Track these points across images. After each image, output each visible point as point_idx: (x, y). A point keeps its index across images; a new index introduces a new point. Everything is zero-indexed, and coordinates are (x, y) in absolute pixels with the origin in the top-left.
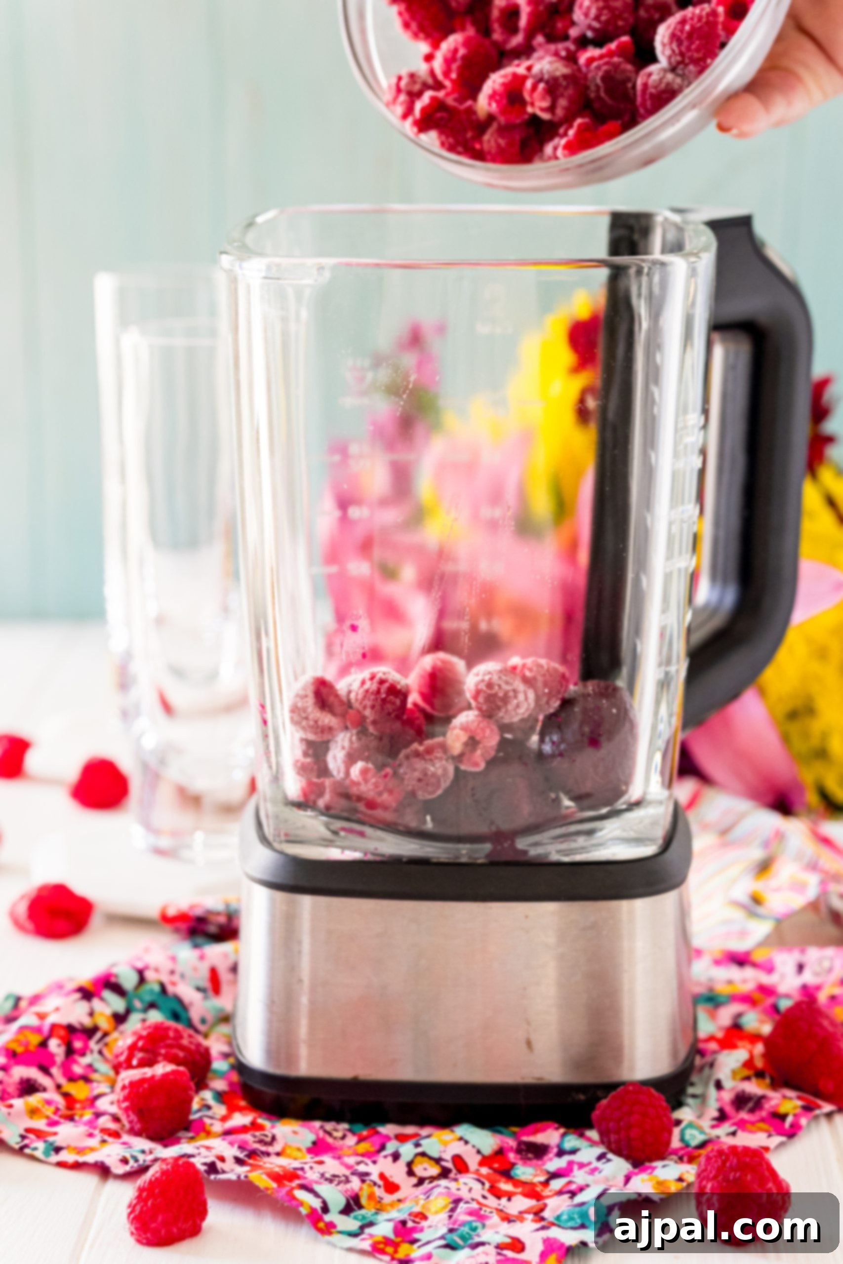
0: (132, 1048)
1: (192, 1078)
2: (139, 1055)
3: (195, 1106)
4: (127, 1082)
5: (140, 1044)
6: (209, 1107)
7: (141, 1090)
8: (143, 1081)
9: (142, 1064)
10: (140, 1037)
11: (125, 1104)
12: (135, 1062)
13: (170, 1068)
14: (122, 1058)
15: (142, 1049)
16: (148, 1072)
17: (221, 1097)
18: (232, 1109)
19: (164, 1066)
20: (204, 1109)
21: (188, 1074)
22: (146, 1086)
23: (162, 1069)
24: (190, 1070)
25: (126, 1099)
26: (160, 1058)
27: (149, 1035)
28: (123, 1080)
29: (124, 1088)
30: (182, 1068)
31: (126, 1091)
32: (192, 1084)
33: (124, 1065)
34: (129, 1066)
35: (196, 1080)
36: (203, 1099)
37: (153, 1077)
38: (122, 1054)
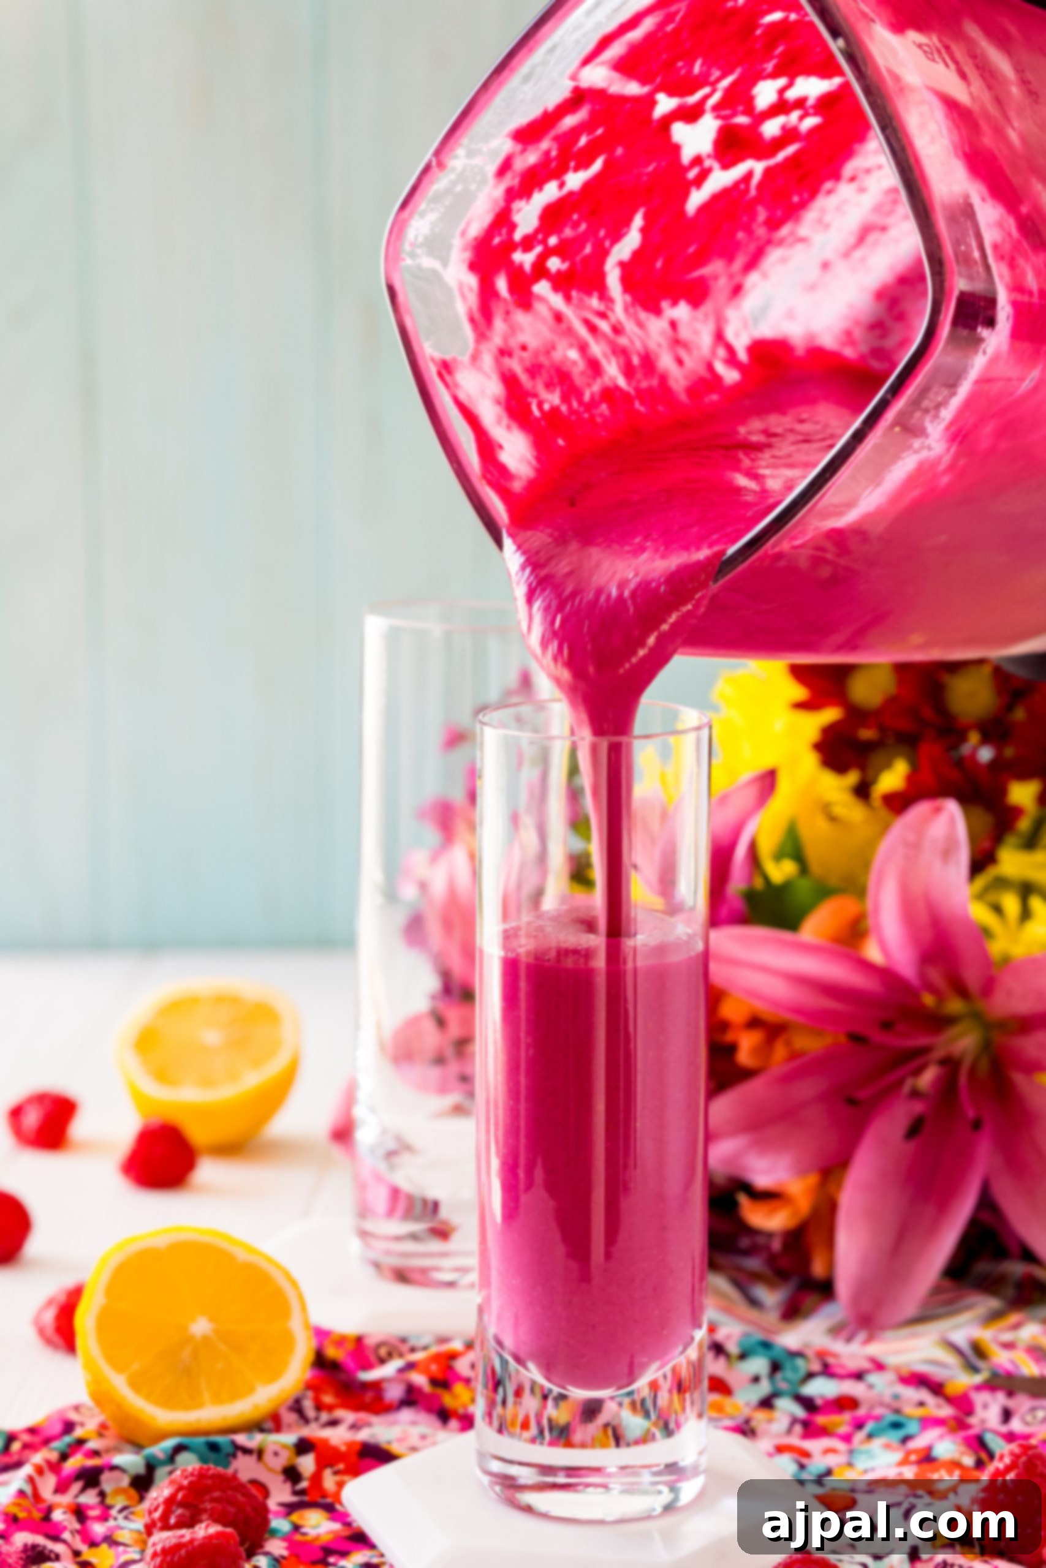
0: (170, 1502)
1: (242, 1543)
2: (179, 1511)
4: (159, 1548)
5: (180, 1496)
7: (176, 1558)
8: (178, 1547)
9: (181, 1524)
10: (180, 1488)
12: (173, 1520)
13: (214, 1529)
14: (157, 1515)
15: (182, 1504)
16: (186, 1534)
17: (278, 1563)
19: (207, 1527)
21: (237, 1538)
22: (183, 1552)
23: (204, 1530)
24: (240, 1533)
26: (204, 1516)
27: (191, 1484)
28: (154, 1545)
29: (155, 1555)
30: (229, 1530)
31: (158, 1560)
32: (242, 1550)
33: (159, 1524)
34: (166, 1527)
35: (247, 1545)
37: (192, 1541)
38: (156, 1509)
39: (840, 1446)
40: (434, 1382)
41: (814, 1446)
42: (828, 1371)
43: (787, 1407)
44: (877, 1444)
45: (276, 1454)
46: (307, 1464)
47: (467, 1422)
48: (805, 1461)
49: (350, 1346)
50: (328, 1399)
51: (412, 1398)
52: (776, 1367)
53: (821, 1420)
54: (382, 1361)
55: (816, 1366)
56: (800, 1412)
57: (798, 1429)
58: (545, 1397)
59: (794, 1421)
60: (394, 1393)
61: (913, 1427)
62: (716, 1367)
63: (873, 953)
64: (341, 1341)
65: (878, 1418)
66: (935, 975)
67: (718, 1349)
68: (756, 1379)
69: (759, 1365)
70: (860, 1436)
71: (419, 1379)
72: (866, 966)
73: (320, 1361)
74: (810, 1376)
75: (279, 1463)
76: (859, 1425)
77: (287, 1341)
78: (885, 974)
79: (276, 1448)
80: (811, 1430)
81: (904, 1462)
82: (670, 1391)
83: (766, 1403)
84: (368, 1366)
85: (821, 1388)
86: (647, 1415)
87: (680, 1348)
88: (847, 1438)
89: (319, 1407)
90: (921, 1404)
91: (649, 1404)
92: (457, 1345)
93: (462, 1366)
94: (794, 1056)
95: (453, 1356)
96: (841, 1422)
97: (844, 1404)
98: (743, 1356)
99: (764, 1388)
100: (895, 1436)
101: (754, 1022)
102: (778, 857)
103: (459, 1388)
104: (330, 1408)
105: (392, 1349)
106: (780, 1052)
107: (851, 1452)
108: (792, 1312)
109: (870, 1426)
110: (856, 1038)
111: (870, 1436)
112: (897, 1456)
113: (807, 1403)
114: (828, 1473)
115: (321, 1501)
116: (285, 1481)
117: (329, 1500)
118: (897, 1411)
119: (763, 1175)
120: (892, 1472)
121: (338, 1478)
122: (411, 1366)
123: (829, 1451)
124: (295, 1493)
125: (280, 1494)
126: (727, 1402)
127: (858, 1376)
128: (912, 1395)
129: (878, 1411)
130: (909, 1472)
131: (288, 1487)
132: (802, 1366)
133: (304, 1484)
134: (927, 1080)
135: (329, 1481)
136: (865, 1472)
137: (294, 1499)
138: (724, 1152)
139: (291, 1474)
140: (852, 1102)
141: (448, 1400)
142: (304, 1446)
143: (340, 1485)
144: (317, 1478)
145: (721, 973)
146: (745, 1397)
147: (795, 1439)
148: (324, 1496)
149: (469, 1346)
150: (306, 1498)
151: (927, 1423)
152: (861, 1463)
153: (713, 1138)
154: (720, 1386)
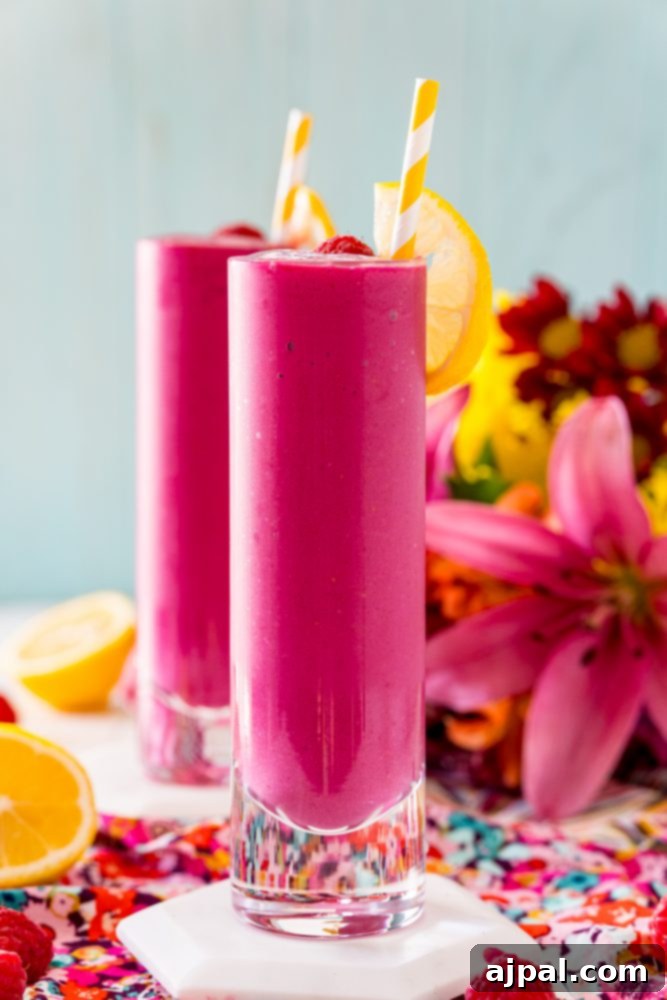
1: (28, 968)
3: (27, 995)
17: (58, 987)
21: (20, 961)
24: (23, 958)
30: (14, 955)
39: (533, 895)
40: (200, 849)
41: (513, 896)
42: (521, 840)
43: (488, 868)
44: (563, 894)
45: (63, 902)
46: (89, 910)
47: (225, 876)
48: (504, 906)
49: (131, 827)
50: (112, 869)
51: (183, 866)
52: (478, 837)
53: (517, 877)
54: (156, 836)
55: (511, 836)
56: (498, 871)
57: (498, 884)
58: (287, 864)
59: (494, 878)
60: (168, 863)
61: (592, 881)
62: (431, 838)
63: (554, 524)
64: (123, 822)
65: (563, 875)
66: (603, 544)
67: (432, 823)
68: (462, 847)
69: (465, 835)
70: (548, 889)
71: (187, 848)
72: (547, 534)
73: (102, 839)
74: (506, 844)
75: (65, 910)
76: (548, 879)
77: (76, 816)
78: (562, 541)
79: (64, 897)
80: (509, 884)
81: (589, 903)
82: (397, 857)
83: (472, 865)
84: (144, 840)
85: (516, 853)
86: (377, 872)
88: (539, 890)
89: (104, 875)
90: (598, 864)
91: (379, 865)
92: (218, 821)
93: (223, 837)
94: (486, 608)
95: (214, 830)
96: (534, 878)
97: (536, 865)
98: (452, 828)
99: (469, 854)
100: (579, 887)
101: (458, 582)
102: (476, 465)
103: (220, 854)
104: (113, 877)
105: (165, 827)
106: (476, 604)
107: (543, 900)
108: (489, 807)
109: (557, 881)
110: (541, 590)
111: (558, 888)
112: (582, 900)
113: (505, 865)
114: (525, 915)
115: (100, 940)
116: (69, 925)
117: (107, 939)
118: (579, 869)
119: (465, 699)
120: (578, 912)
121: (114, 921)
122: (180, 838)
123: (523, 900)
124: (78, 934)
125: (65, 935)
126: (439, 865)
127: (546, 843)
128: (590, 859)
129: (563, 869)
130: (593, 911)
131: (72, 930)
132: (500, 836)
133: (86, 927)
134: (597, 618)
135: (107, 923)
136: (555, 914)
137: (77, 939)
138: (436, 685)
139: (75, 919)
140: (537, 637)
141: (211, 863)
142: (85, 896)
143: (115, 925)
144: (97, 921)
145: (435, 541)
146: (455, 860)
147: (497, 890)
148: (103, 934)
149: (228, 822)
150: (87, 938)
151: (605, 877)
152: (551, 907)
153: (428, 672)
154: (435, 853)
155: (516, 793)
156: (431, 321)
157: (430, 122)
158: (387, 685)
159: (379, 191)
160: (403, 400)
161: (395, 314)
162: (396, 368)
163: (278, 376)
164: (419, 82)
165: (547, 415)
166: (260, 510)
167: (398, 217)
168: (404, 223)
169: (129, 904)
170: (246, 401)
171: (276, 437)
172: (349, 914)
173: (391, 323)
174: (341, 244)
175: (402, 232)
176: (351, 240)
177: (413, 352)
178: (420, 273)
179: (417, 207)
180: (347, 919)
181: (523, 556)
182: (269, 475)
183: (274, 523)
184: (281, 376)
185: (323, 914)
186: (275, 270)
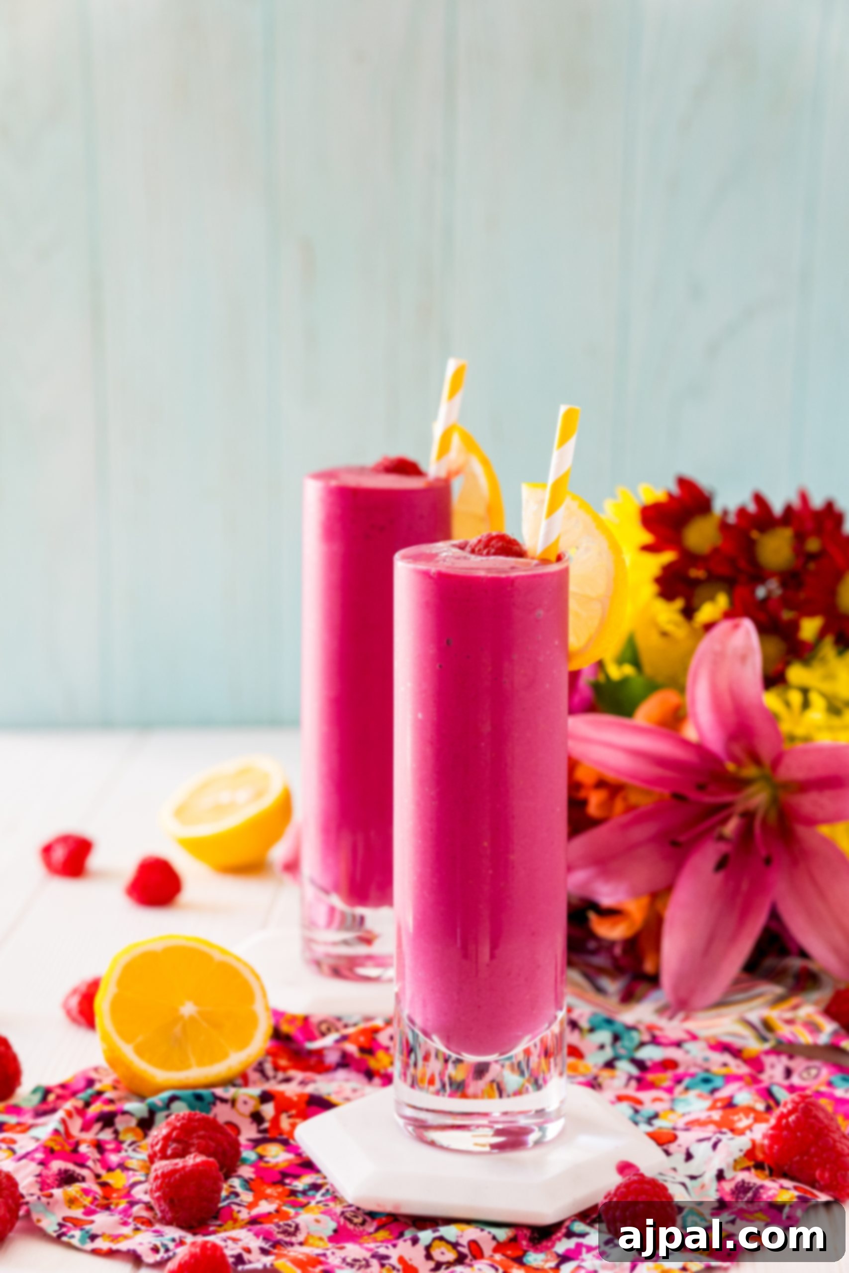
0: (167, 1139)
1: (221, 1169)
2: (174, 1145)
3: (224, 1194)
4: (159, 1172)
5: (174, 1134)
6: (237, 1195)
7: (172, 1180)
8: (173, 1172)
9: (176, 1155)
10: (175, 1128)
11: (157, 1194)
12: (169, 1152)
13: (200, 1159)
14: (157, 1148)
15: (176, 1140)
16: (179, 1162)
17: (248, 1184)
18: (260, 1196)
19: (195, 1157)
20: (232, 1196)
21: (217, 1165)
22: (177, 1176)
23: (193, 1160)
24: (219, 1162)
25: (159, 1189)
26: (193, 1149)
27: (182, 1125)
28: (156, 1170)
29: (156, 1178)
30: (211, 1159)
31: (159, 1182)
32: (221, 1174)
33: (159, 1155)
34: (164, 1157)
35: (225, 1170)
36: (231, 1186)
37: (184, 1168)
38: (157, 1144)
39: (665, 1096)
40: (362, 1050)
41: (646, 1096)
42: (655, 1041)
44: (692, 1094)
45: (245, 1103)
46: (268, 1110)
47: (387, 1080)
48: (638, 1107)
49: (299, 1023)
50: (283, 1062)
51: (346, 1061)
52: (616, 1038)
53: (650, 1077)
54: (323, 1035)
55: (646, 1037)
56: (635, 1071)
57: (633, 1084)
58: (446, 1061)
59: (630, 1078)
60: (332, 1058)
61: (718, 1082)
62: (573, 1038)
63: (690, 733)
64: (293, 1020)
65: (692, 1075)
66: (737, 749)
67: (574, 1025)
68: (602, 1047)
69: (604, 1036)
70: (679, 1089)
71: (351, 1048)
72: (686, 743)
73: (277, 1035)
74: (642, 1044)
75: (247, 1110)
76: (678, 1080)
77: (253, 1020)
78: (699, 749)
79: (246, 1098)
80: (643, 1084)
81: (713, 1107)
82: (539, 1056)
83: (610, 1065)
84: (312, 1038)
85: (651, 1054)
86: (522, 1073)
87: (546, 1025)
88: (670, 1090)
89: (277, 1068)
90: (725, 1065)
91: (524, 1065)
92: (379, 1022)
93: (383, 1038)
94: (629, 809)
95: (376, 1030)
96: (666, 1079)
97: (668, 1065)
98: (592, 1030)
99: (608, 1053)
100: (706, 1088)
101: (601, 784)
102: (620, 662)
103: (381, 1054)
104: (284, 1069)
105: (330, 1025)
106: (619, 805)
107: (673, 1100)
108: (628, 997)
109: (687, 1081)
110: (678, 797)
111: (687, 1089)
112: (707, 1103)
113: (640, 1064)
114: (656, 1116)
115: (279, 1137)
116: (252, 1123)
117: (285, 1137)
118: (707, 1070)
119: (607, 896)
120: (703, 1116)
121: (291, 1120)
122: (345, 1038)
123: (656, 1100)
124: (260, 1131)
125: (248, 1132)
126: (580, 1064)
127: (678, 1044)
128: (718, 1058)
129: (693, 1070)
130: (716, 1115)
131: (254, 1127)
132: (636, 1037)
133: (266, 1125)
134: (730, 828)
135: (285, 1122)
136: (684, 1115)
137: (259, 1136)
138: (578, 880)
139: (257, 1117)
140: (675, 844)
141: (373, 1063)
142: (266, 1097)
143: (293, 1126)
144: (276, 1121)
145: (577, 749)
146: (594, 1060)
147: (631, 1091)
148: (281, 1133)
149: (389, 1023)
150: (268, 1135)
151: (730, 1078)
152: (680, 1108)
153: (570, 869)
154: (575, 1052)
155: (654, 981)
156: (573, 605)
157: (572, 443)
158: (533, 934)
159: (526, 490)
160: (547, 686)
161: (540, 613)
162: (541, 659)
163: (438, 666)
164: (563, 409)
165: (688, 613)
166: (421, 782)
167: (544, 523)
168: (549, 528)
169: (303, 1106)
170: (409, 685)
171: (435, 719)
172: (499, 1126)
173: (537, 621)
174: (493, 542)
175: (548, 534)
176: (502, 538)
177: (556, 643)
178: (563, 575)
179: (560, 513)
180: (498, 1133)
181: (661, 761)
182: (429, 750)
183: (433, 793)
184: (440, 666)
185: (478, 1126)
186: (435, 576)
